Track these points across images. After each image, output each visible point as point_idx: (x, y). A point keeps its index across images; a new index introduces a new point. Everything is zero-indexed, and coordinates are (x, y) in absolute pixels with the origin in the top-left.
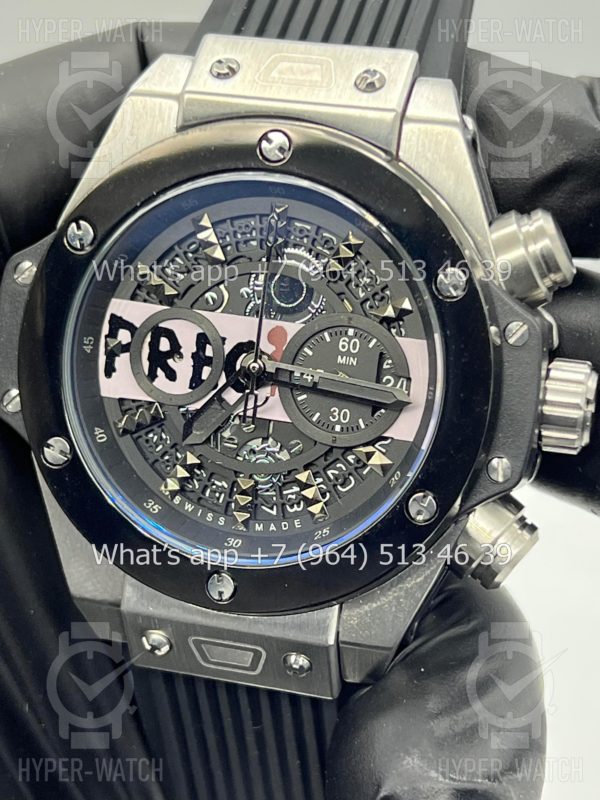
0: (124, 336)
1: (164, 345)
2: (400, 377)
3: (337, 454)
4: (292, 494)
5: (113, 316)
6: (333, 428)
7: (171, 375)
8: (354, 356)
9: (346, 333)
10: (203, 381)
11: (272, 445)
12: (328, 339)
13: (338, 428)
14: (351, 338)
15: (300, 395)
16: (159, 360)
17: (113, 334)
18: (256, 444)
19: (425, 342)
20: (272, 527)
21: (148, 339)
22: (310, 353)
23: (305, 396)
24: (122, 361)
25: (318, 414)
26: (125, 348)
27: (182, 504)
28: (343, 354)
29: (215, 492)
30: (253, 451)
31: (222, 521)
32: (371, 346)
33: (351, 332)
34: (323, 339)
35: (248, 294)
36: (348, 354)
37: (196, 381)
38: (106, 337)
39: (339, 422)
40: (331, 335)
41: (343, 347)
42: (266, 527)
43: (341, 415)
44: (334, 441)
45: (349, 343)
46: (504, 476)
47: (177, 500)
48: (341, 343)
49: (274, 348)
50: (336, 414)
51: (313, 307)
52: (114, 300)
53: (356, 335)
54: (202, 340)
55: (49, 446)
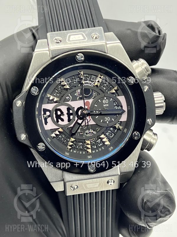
0: (48, 113)
1: (59, 113)
2: (119, 106)
3: (108, 128)
4: (99, 141)
5: (44, 109)
6: (106, 122)
7: (62, 120)
8: (107, 104)
9: (104, 99)
10: (71, 119)
11: (91, 131)
12: (100, 101)
13: (108, 122)
14: (106, 100)
15: (96, 117)
16: (58, 117)
17: (45, 114)
18: (87, 131)
19: (124, 96)
20: (97, 151)
21: (54, 113)
22: (96, 106)
23: (98, 117)
24: (49, 120)
25: (102, 120)
26: (49, 116)
27: (73, 151)
28: (105, 104)
29: (80, 146)
30: (86, 134)
31: (84, 153)
32: (111, 100)
33: (105, 98)
34: (99, 101)
35: (77, 95)
36: (106, 104)
37: (69, 120)
38: (43, 115)
39: (107, 121)
40: (100, 100)
41: (104, 102)
42: (95, 151)
43: (107, 119)
44: (108, 126)
45: (105, 101)
46: (151, 123)
47: (71, 151)
48: (103, 102)
49: (87, 107)
50: (106, 119)
51: (94, 94)
52: (43, 105)
53: (106, 98)
54: (68, 109)
55: (38, 146)
